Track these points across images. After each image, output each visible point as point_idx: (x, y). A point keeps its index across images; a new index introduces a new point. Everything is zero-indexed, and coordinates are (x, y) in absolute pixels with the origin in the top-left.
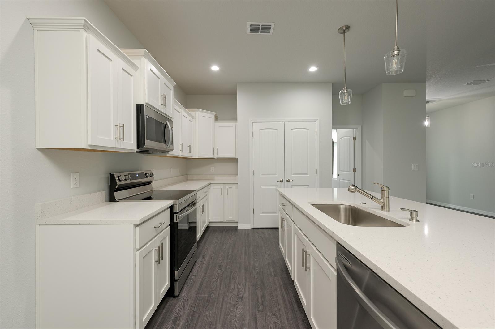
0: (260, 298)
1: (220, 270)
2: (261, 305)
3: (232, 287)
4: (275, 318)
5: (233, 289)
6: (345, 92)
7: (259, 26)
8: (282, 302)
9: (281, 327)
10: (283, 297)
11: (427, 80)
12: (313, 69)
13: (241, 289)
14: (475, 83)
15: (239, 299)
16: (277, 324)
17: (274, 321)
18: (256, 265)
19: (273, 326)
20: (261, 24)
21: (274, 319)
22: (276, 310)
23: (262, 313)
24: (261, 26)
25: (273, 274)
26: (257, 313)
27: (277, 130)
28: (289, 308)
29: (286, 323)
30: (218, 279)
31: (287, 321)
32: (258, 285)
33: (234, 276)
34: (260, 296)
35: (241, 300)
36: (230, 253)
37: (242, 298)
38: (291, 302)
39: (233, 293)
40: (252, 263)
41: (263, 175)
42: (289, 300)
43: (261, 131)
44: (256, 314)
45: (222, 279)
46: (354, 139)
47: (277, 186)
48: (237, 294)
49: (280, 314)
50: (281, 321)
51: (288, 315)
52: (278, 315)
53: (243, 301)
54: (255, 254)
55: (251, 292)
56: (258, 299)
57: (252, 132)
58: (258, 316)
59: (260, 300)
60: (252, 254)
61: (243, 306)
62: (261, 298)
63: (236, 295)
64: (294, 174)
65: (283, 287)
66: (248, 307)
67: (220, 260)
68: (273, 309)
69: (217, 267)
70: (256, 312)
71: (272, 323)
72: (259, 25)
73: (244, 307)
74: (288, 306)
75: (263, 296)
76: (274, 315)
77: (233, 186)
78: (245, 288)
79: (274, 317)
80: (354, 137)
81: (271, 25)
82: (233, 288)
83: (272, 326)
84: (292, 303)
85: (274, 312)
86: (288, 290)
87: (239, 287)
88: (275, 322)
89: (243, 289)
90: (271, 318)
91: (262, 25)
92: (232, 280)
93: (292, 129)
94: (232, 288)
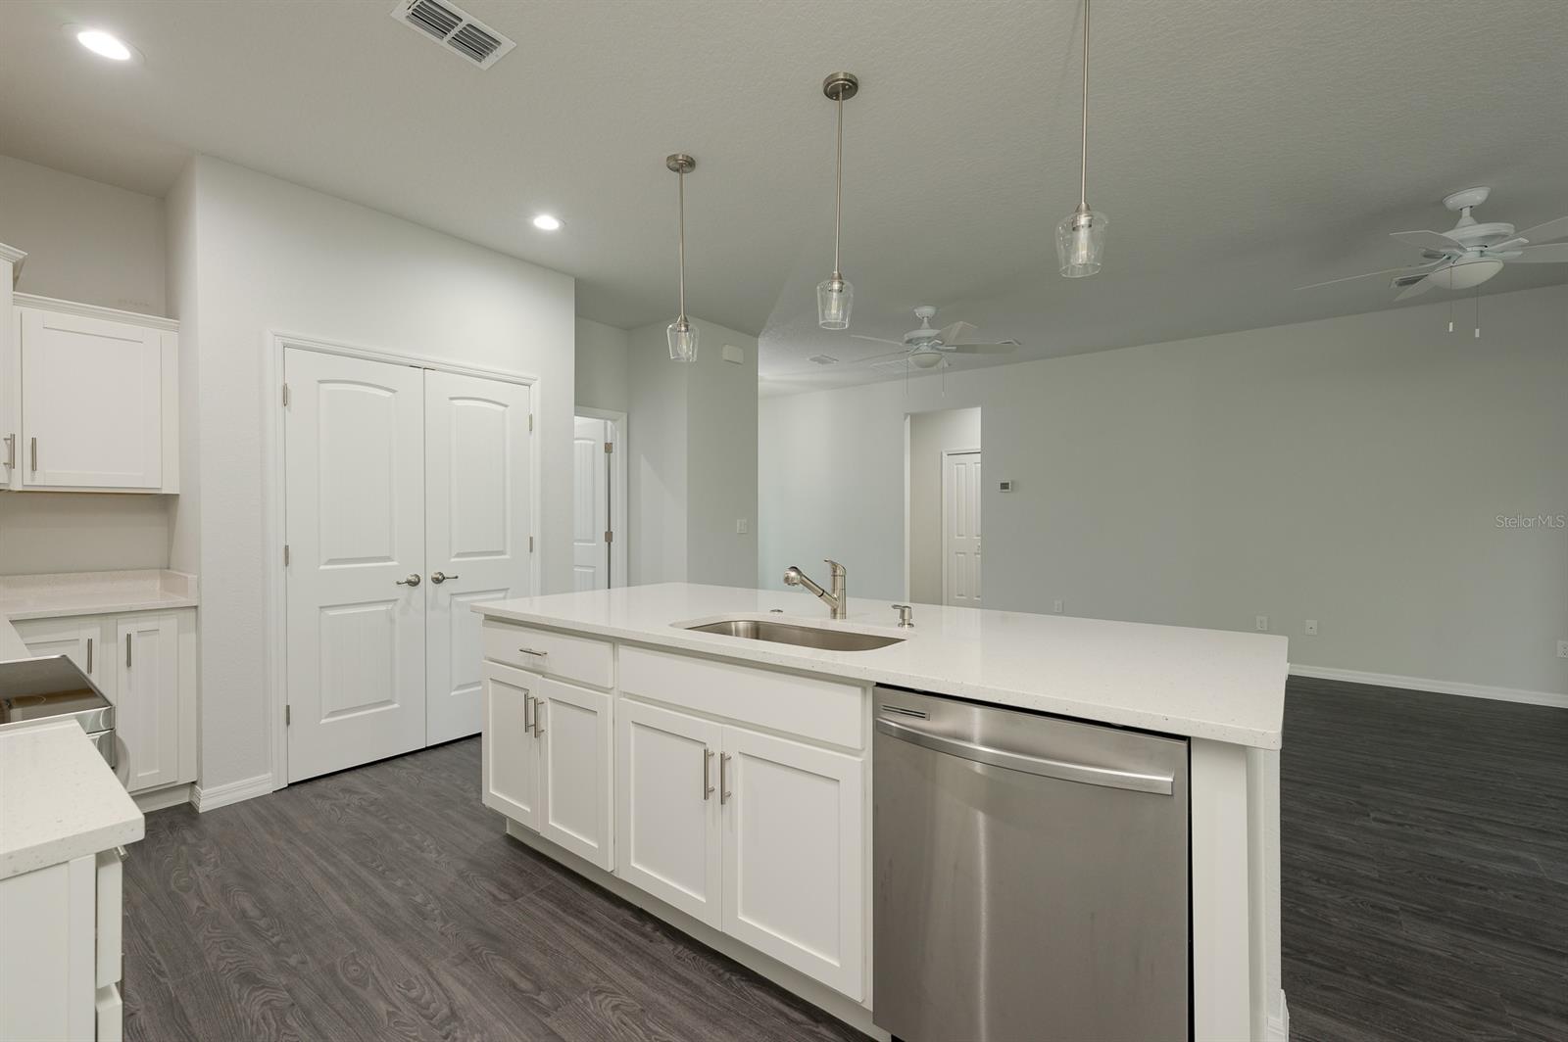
0: (517, 980)
1: (263, 987)
2: (538, 995)
3: (382, 1007)
4: (606, 997)
5: (388, 1013)
6: (683, 329)
7: (457, 22)
8: (593, 951)
9: (640, 1007)
10: (588, 938)
11: (762, 333)
12: (546, 222)
13: (428, 995)
14: (821, 361)
15: (449, 1024)
16: (622, 1007)
17: (610, 1006)
18: (419, 899)
19: (618, 1018)
20: (468, 18)
21: (607, 1001)
22: (594, 977)
23: (559, 1009)
24: (461, 26)
25: (502, 896)
26: (547, 1021)
27: (394, 391)
28: (621, 952)
29: (645, 988)
30: (284, 1023)
31: (645, 983)
32: (477, 951)
33: (355, 974)
34: (512, 974)
35: (456, 1024)
36: (253, 912)
37: (453, 1015)
38: (616, 934)
39: (405, 1024)
40: (394, 899)
41: (331, 562)
42: (607, 935)
43: (322, 385)
44: (544, 1025)
45: (308, 1013)
46: (608, 448)
47: (396, 600)
48: (424, 1016)
49: (611, 981)
50: (629, 995)
51: (633, 969)
52: (608, 986)
53: (466, 1022)
54: (380, 869)
55: (470, 982)
56: (514, 985)
57: (280, 385)
58: (555, 1026)
59: (524, 985)
60: (364, 873)
61: (482, 1033)
62: (523, 976)
63: (424, 1021)
64: (458, 555)
65: (565, 911)
66: (501, 1025)
67: (219, 959)
68: (584, 981)
69: (236, 987)
70: (540, 1021)
71: (611, 1013)
72: (461, 20)
73: (486, 1035)
74: (615, 947)
75: (525, 969)
76: (600, 992)
77: (169, 624)
78: (439, 984)
79: (601, 997)
80: (606, 444)
81: (499, 43)
82: (391, 1009)
83: (614, 1020)
84: (620, 936)
85: (594, 985)
86: (583, 913)
87: (414, 994)
88: (615, 1008)
89: (432, 991)
90: (598, 1004)
91: (469, 25)
92: (359, 990)
93: (452, 399)
94: (385, 1013)
